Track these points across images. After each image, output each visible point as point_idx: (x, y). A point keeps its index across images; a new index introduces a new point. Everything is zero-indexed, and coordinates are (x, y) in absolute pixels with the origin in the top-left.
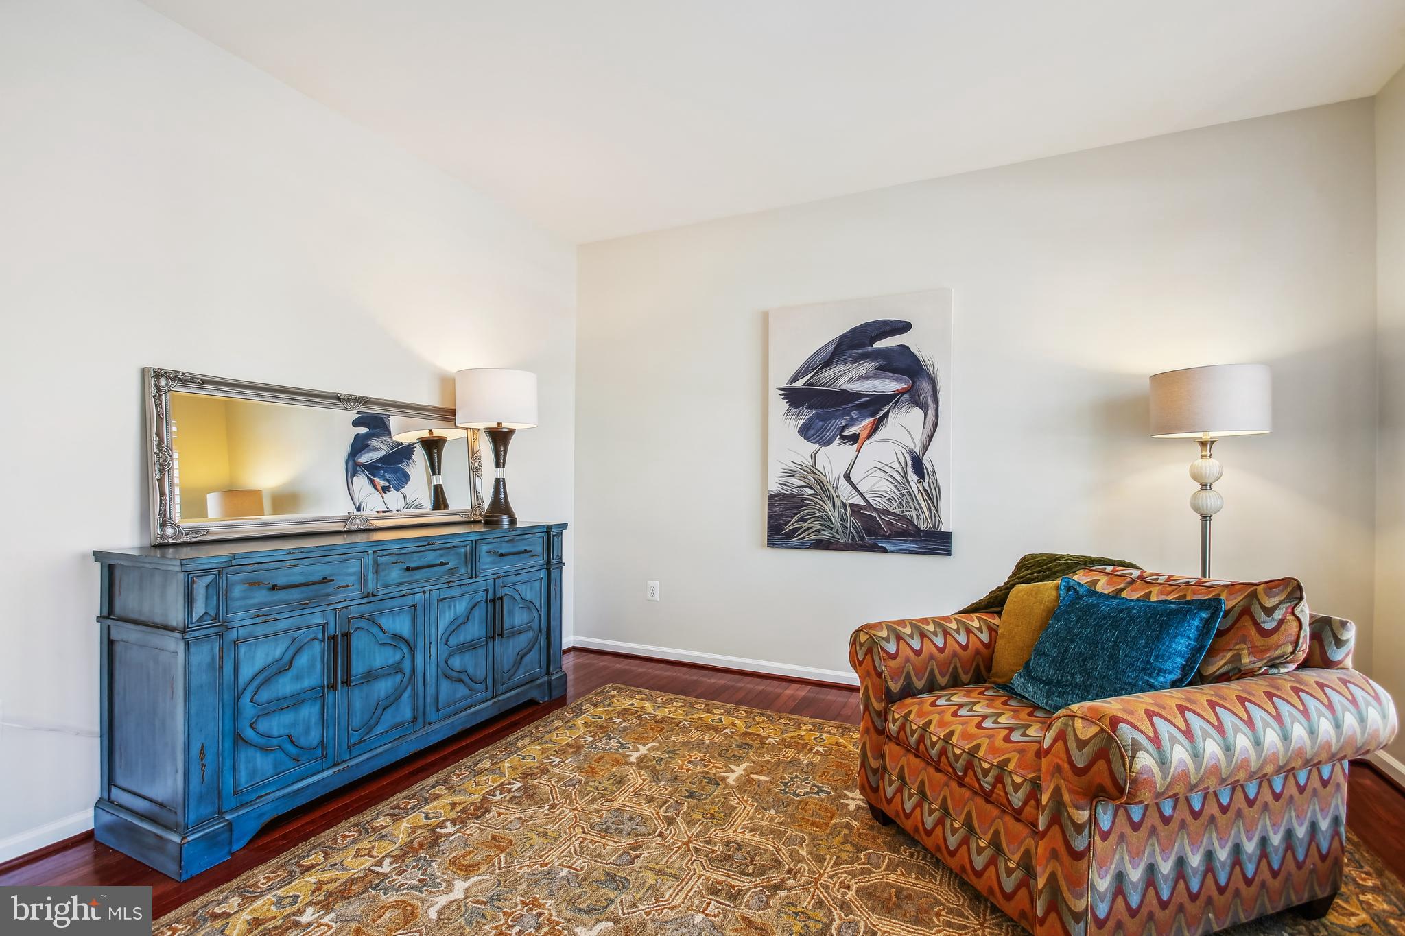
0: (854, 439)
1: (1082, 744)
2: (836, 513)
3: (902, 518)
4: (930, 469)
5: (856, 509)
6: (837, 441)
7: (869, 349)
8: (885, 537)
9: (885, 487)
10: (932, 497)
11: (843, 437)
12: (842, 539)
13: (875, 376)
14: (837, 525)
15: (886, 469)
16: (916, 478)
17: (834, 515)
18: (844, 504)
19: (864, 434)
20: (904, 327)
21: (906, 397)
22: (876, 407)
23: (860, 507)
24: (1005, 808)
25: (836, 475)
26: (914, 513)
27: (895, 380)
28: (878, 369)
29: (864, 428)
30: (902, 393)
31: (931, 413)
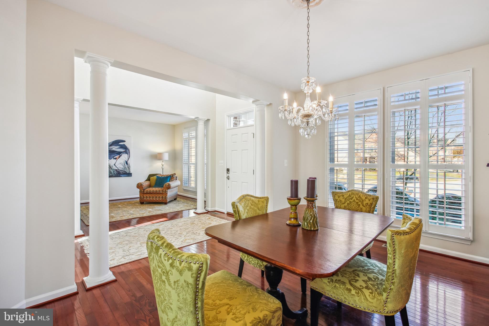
0: (116, 158)
1: (167, 185)
2: (113, 171)
3: (124, 171)
4: (129, 164)
5: (116, 170)
6: (113, 159)
7: (119, 144)
8: (122, 174)
9: (122, 167)
10: (129, 168)
11: (114, 158)
12: (114, 175)
13: (119, 149)
14: (113, 173)
15: (122, 164)
16: (126, 165)
17: (112, 171)
18: (114, 169)
19: (118, 158)
20: (124, 141)
21: (125, 152)
22: (119, 153)
23: (117, 170)
24: (161, 194)
25: (112, 164)
26: (126, 170)
27: (123, 149)
28: (120, 147)
29: (118, 157)
30: (124, 152)
31: (129, 155)
